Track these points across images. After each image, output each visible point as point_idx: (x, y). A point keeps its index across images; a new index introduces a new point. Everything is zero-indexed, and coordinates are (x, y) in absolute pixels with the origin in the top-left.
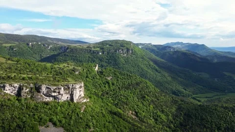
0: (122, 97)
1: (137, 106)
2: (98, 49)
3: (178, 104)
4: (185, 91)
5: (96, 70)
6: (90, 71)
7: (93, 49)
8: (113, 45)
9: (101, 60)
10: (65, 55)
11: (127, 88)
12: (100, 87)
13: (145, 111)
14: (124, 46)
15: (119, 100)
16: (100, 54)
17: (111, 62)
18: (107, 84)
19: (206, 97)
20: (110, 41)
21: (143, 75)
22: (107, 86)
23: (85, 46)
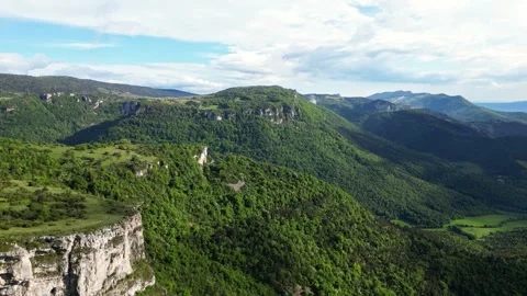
0: (274, 243)
1: (317, 268)
2: (214, 107)
3: (428, 257)
4: (430, 210)
5: (201, 162)
6: (182, 166)
7: (201, 107)
8: (251, 97)
9: (220, 135)
10: (131, 122)
11: (288, 214)
12: (210, 213)
13: (341, 281)
14: (278, 101)
15: (265, 253)
16: (219, 118)
17: (245, 140)
18: (230, 205)
19: (485, 227)
20: (244, 89)
21: (325, 172)
22: (229, 209)
23: (183, 101)
